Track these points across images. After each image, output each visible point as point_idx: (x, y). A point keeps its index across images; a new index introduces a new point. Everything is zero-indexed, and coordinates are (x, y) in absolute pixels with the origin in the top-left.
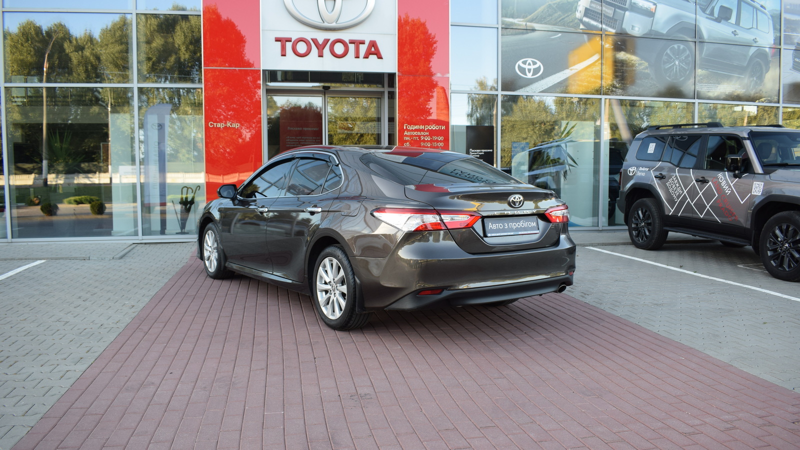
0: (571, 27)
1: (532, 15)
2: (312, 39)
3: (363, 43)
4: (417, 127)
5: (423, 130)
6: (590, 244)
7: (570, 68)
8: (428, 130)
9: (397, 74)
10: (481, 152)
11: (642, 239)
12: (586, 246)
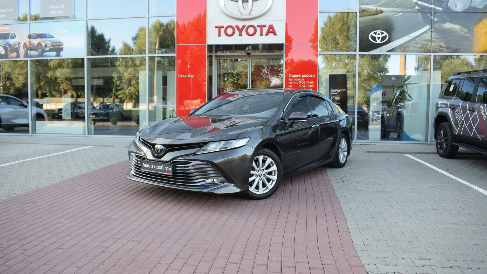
0: (409, 8)
1: (381, 2)
2: (236, 26)
3: (265, 26)
4: (297, 76)
5: (301, 78)
6: (409, 152)
7: (408, 36)
8: (304, 78)
9: (285, 44)
10: (338, 91)
11: (443, 150)
12: (405, 154)
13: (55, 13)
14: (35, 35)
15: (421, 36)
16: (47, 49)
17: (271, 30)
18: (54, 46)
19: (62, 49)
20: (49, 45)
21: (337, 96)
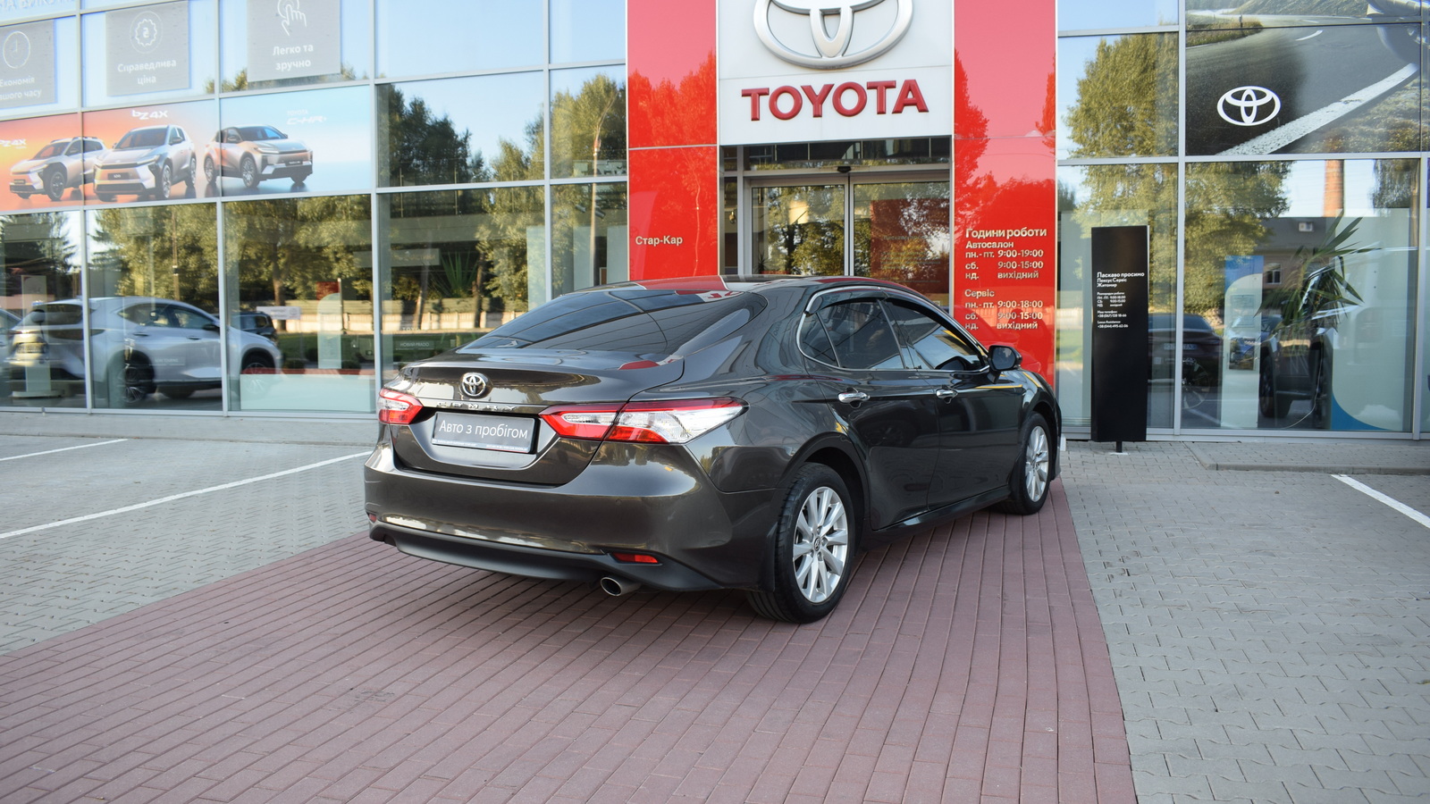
0: (1346, 13)
2: (803, 88)
3: (891, 85)
4: (991, 233)
5: (1003, 239)
6: (1349, 468)
7: (1343, 100)
8: (1013, 239)
9: (953, 137)
10: (1122, 278)
12: (1337, 473)
13: (290, 67)
14: (236, 133)
15: (1387, 100)
16: (269, 170)
17: (910, 96)
18: (287, 161)
19: (308, 170)
20: (274, 159)
21: (1118, 293)
